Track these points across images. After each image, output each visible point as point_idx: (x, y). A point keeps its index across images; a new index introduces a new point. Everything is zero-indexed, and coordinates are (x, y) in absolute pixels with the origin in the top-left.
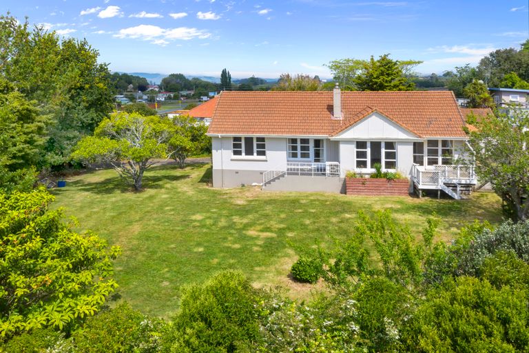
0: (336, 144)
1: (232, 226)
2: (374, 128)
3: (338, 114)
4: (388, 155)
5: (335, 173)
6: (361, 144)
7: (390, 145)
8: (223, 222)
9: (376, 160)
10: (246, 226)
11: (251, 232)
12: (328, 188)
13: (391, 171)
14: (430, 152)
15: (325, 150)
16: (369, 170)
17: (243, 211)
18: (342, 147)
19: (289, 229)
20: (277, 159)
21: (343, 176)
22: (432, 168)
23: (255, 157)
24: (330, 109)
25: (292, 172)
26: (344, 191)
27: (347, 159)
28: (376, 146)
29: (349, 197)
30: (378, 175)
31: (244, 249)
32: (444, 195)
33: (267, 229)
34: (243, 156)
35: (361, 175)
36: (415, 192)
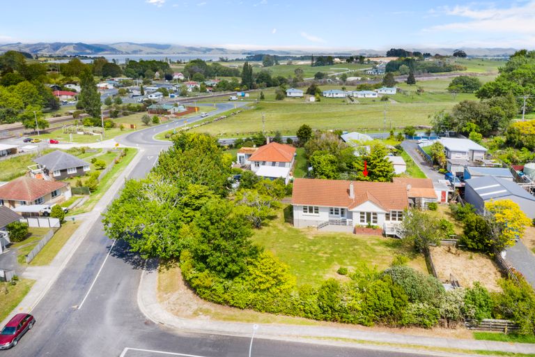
0: (351, 212)
1: (311, 251)
2: (368, 207)
3: (352, 196)
4: (374, 218)
5: (351, 224)
6: (363, 213)
7: (375, 214)
8: (307, 249)
9: (369, 220)
10: (317, 251)
11: (320, 254)
12: (347, 230)
13: (375, 224)
14: (393, 215)
15: (346, 214)
16: (366, 224)
17: (314, 243)
18: (354, 214)
19: (334, 253)
20: (324, 216)
21: (354, 226)
22: (394, 222)
23: (314, 214)
24: (348, 191)
25: (332, 222)
26: (355, 232)
27: (356, 220)
28: (369, 214)
29: (357, 236)
30: (369, 226)
31: (319, 261)
33: (326, 253)
34: (308, 213)
35: (362, 226)
36: (384, 235)
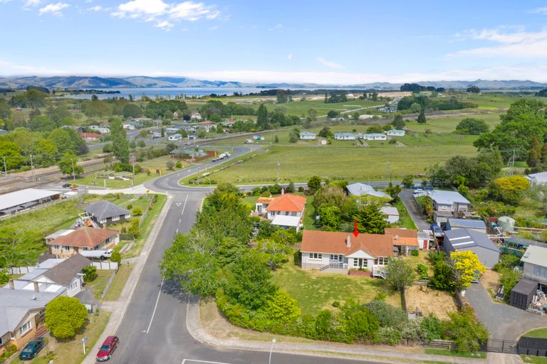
0: (347, 259)
1: (314, 288)
2: (360, 254)
3: (349, 245)
4: (365, 263)
5: (346, 267)
6: (356, 259)
7: (365, 260)
8: (311, 287)
9: (360, 264)
10: (319, 289)
11: (320, 291)
12: (342, 272)
13: (365, 268)
14: (380, 260)
15: (343, 259)
16: (358, 267)
17: (316, 282)
18: (349, 260)
19: (331, 290)
20: (326, 261)
21: (349, 269)
22: (381, 265)
23: (318, 259)
24: (346, 241)
25: (331, 266)
26: (349, 274)
27: (351, 264)
28: (361, 260)
29: (350, 277)
30: (360, 269)
31: (319, 297)
32: (381, 278)
33: (325, 290)
34: (313, 259)
35: (355, 269)
36: (372, 276)
